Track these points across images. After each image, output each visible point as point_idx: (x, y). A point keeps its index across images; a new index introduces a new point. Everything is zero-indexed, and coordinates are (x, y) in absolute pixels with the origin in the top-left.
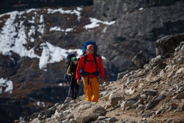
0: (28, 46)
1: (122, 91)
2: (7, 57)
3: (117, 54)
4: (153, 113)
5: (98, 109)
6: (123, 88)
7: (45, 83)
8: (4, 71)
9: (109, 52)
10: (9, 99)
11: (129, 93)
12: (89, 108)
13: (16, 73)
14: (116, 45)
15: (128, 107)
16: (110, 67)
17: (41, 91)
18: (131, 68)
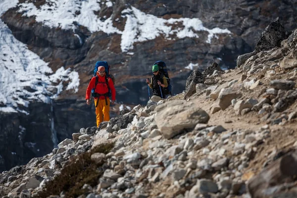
0: (102, 14)
1: (239, 84)
2: (68, 32)
3: (250, 24)
4: (284, 117)
5: (196, 113)
6: (240, 79)
7: (131, 75)
8: (65, 56)
9: (238, 22)
10: (74, 101)
11: (250, 87)
12: (180, 111)
13: (84, 58)
14: (248, 9)
15: (246, 109)
16: (239, 47)
17: (125, 87)
18: (261, 46)
